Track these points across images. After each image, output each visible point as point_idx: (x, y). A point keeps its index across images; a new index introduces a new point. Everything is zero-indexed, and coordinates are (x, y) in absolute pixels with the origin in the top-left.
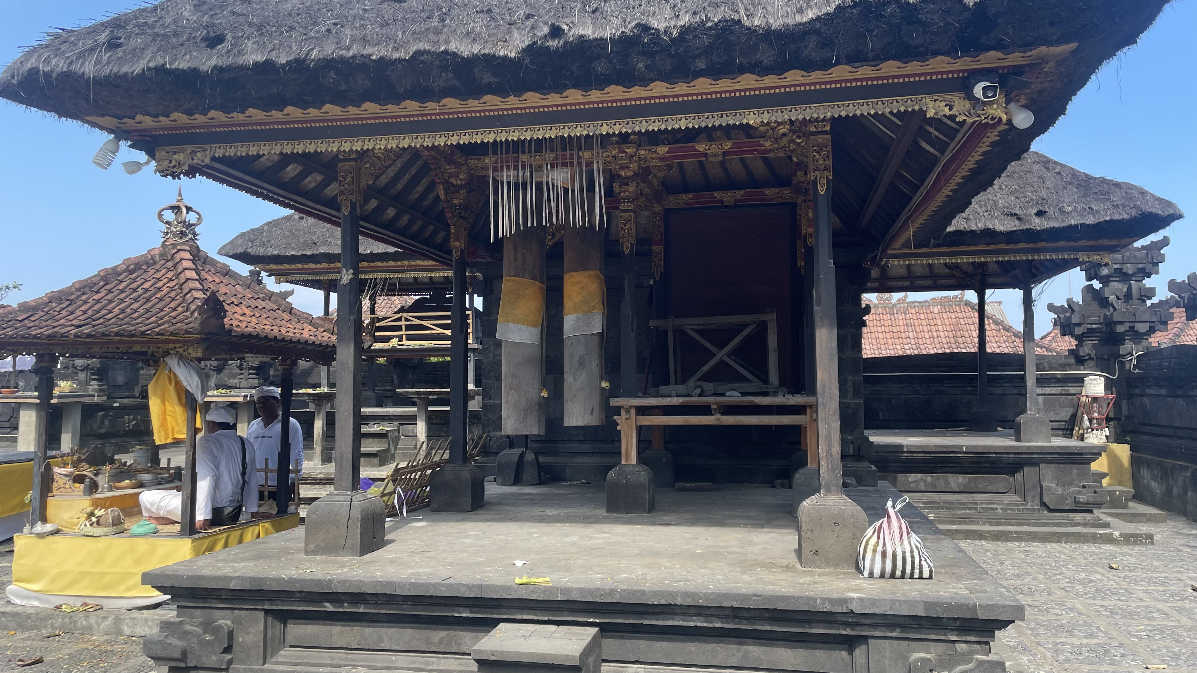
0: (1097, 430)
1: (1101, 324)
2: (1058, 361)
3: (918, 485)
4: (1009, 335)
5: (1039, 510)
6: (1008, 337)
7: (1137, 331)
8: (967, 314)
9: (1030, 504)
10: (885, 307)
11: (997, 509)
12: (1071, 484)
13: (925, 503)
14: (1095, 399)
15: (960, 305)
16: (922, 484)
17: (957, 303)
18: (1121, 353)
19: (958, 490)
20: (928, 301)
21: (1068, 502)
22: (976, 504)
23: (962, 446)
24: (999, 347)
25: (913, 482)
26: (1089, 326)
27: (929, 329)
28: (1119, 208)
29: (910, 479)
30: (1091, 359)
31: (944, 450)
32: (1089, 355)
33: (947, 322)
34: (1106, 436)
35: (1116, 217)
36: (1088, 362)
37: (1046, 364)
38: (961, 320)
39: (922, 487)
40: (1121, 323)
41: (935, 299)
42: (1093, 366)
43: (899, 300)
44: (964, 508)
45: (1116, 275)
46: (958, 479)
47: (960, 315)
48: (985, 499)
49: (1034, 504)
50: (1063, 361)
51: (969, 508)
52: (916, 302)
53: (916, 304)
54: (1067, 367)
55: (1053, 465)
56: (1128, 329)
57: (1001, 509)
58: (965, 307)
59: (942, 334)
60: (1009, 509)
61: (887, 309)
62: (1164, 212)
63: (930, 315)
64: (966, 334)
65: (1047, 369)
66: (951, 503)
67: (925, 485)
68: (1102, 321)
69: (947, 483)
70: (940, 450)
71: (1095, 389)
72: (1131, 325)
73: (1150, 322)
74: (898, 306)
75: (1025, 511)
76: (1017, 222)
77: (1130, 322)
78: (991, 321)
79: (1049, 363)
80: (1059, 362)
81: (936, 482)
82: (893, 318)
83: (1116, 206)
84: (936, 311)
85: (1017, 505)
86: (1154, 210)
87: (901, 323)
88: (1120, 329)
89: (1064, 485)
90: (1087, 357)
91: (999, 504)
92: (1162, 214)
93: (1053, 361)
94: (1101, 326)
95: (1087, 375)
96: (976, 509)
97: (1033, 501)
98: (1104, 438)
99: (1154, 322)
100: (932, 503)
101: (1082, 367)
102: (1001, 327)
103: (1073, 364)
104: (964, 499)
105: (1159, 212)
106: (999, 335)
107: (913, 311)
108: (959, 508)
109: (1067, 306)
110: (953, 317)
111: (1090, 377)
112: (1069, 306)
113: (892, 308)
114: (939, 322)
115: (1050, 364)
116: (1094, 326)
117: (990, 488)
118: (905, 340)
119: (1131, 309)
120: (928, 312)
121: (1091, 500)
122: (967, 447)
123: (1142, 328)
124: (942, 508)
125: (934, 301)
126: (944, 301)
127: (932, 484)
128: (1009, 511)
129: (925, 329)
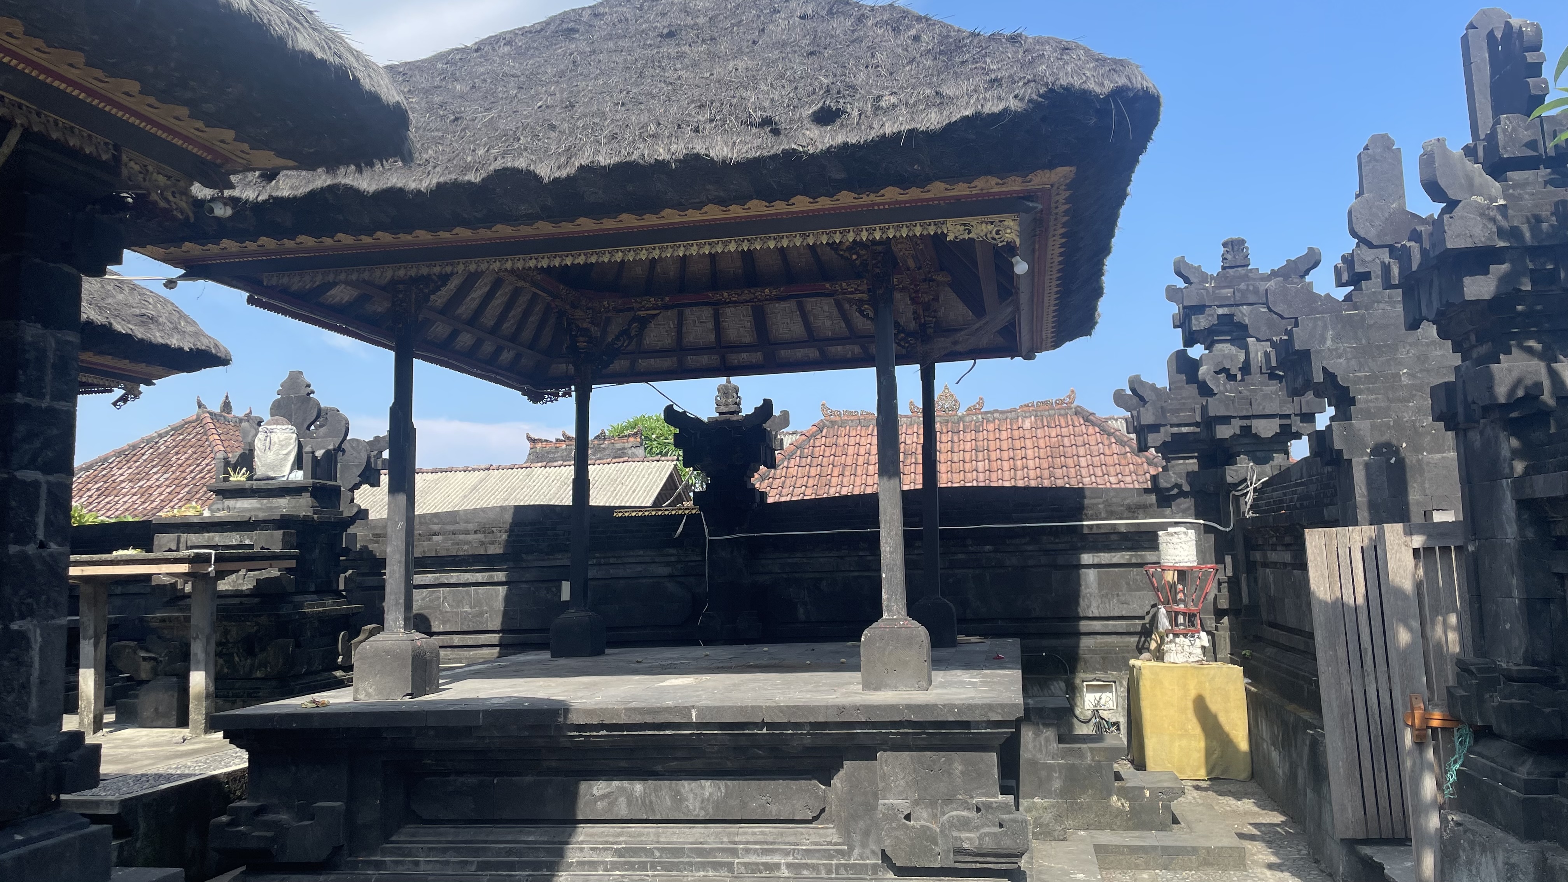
0: (1185, 636)
1: (1197, 424)
2: (1125, 499)
3: (612, 804)
4: (1139, 461)
5: (875, 866)
6: (1137, 465)
7: (1256, 436)
8: (1076, 429)
9: (856, 851)
10: (947, 422)
11: (777, 866)
12: (949, 800)
13: (619, 853)
14: (1182, 574)
15: (1066, 414)
16: (622, 801)
17: (1063, 412)
18: (1229, 479)
19: (702, 816)
20: (1015, 410)
21: (938, 849)
22: (734, 852)
23: (689, 709)
24: (1120, 482)
25: (603, 797)
26: (1175, 430)
27: (1012, 455)
28: (1000, 85)
29: (595, 791)
30: (1182, 494)
31: (649, 719)
32: (1177, 486)
33: (1042, 443)
34: (1204, 648)
35: (993, 107)
36: (1179, 500)
37: (1101, 506)
38: (1066, 439)
39: (623, 811)
40: (1225, 420)
41: (1027, 406)
42: (1189, 508)
43: (969, 409)
44: (703, 866)
45: (1226, 328)
46: (703, 788)
47: (1065, 431)
48: (760, 838)
49: (868, 852)
50: (1135, 499)
51: (716, 866)
52: (996, 411)
53: (996, 415)
54: (1140, 511)
55: (906, 754)
56: (1238, 432)
57: (789, 866)
58: (1075, 418)
59: (1031, 464)
60: (806, 866)
61: (950, 425)
62: (1102, 85)
63: (1016, 434)
64: (1070, 462)
65: (1103, 515)
66: (677, 852)
67: (629, 803)
68: (1199, 420)
69: (678, 799)
70: (638, 719)
71: (1177, 552)
72: (1245, 423)
73: (1282, 417)
74: (968, 419)
75: (842, 871)
76: (770, 139)
77: (1242, 418)
78: (1113, 440)
79: (1107, 504)
80: (1127, 502)
81: (653, 798)
82: (956, 439)
83: (996, 82)
84: (1027, 425)
85: (828, 855)
86: (1077, 82)
87: (968, 446)
88: (1224, 432)
89: (933, 804)
90: (1175, 491)
91: (787, 853)
92: (1098, 90)
93: (1114, 500)
94: (1198, 430)
95: (1164, 527)
96: (730, 866)
97: (864, 845)
98: (1199, 651)
99: (1288, 416)
100: (634, 852)
101: (1168, 511)
102: (1128, 449)
103: (1151, 505)
104: (711, 839)
105: (1091, 86)
106: (1123, 462)
107: (991, 427)
108: (690, 864)
109: (1129, 392)
110: (1053, 434)
111: (1171, 530)
112: (1133, 390)
113: (959, 423)
114: (1029, 444)
115: (1109, 505)
116: (1185, 430)
117: (774, 811)
118: (969, 475)
119: (1246, 393)
120: (1015, 427)
121: (989, 844)
122: (700, 710)
123: (1266, 429)
124: (653, 868)
125: (1025, 409)
126: (1041, 408)
127: (643, 802)
128: (806, 873)
129: (1005, 455)
